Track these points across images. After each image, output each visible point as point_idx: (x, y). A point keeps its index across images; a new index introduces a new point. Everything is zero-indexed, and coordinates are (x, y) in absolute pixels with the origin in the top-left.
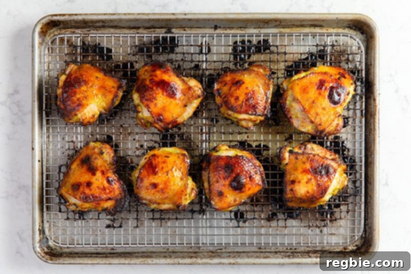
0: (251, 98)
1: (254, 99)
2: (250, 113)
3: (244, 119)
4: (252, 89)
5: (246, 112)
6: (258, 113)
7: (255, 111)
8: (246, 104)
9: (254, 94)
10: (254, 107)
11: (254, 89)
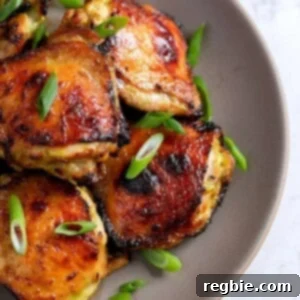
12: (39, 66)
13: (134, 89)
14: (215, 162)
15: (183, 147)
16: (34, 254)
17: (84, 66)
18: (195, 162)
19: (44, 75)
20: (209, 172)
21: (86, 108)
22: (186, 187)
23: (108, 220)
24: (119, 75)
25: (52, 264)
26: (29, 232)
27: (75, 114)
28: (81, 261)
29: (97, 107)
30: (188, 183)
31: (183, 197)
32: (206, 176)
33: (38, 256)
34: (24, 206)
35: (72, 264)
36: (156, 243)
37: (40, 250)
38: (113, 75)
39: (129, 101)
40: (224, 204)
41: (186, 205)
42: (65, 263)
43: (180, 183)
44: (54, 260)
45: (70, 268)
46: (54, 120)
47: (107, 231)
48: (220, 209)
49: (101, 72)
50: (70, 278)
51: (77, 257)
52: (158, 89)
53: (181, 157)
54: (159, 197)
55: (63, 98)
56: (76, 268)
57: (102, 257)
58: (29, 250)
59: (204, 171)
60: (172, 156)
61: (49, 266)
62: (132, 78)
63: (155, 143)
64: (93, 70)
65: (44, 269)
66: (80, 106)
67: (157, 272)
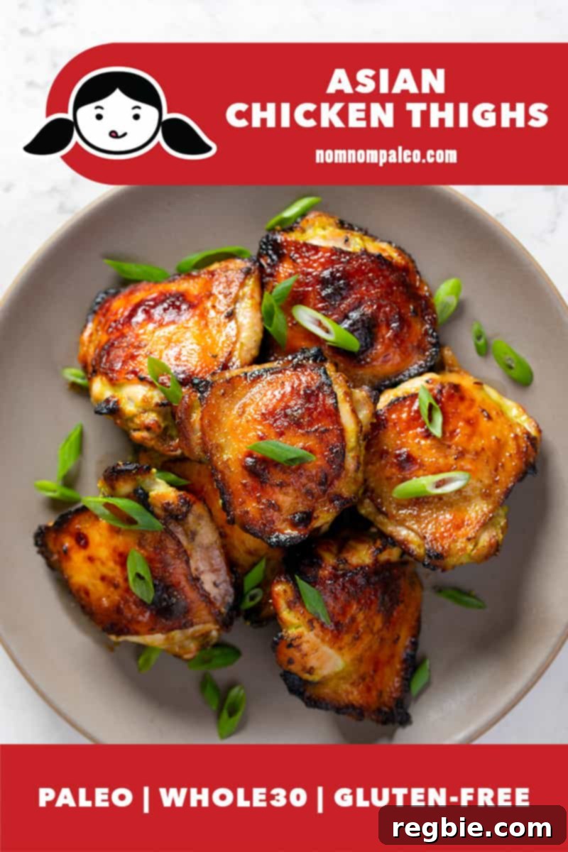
0: (286, 416)
1: (287, 407)
2: (330, 401)
3: (354, 411)
4: (260, 423)
5: (334, 414)
6: (323, 378)
7: (320, 388)
8: (311, 424)
9: (272, 413)
10: (310, 396)
11: (258, 417)
12: (235, 469)
13: (238, 346)
14: (324, 238)
15: (310, 279)
16: (466, 464)
17: (231, 409)
18: (330, 263)
19: (249, 460)
20: (340, 245)
21: (292, 403)
22: (363, 273)
23: (406, 373)
24: (225, 367)
25: (475, 439)
26: (439, 471)
27: (302, 416)
28: (467, 403)
29: (288, 389)
30: (359, 271)
31: (378, 277)
32: (345, 248)
33: (468, 456)
34: (404, 480)
35: (471, 414)
36: (430, 310)
37: (461, 454)
38: (227, 375)
39: (254, 352)
40: (364, 226)
41: (387, 273)
42: (471, 423)
43: (360, 282)
44: (470, 437)
45: (477, 417)
46: (311, 442)
47: (420, 374)
48: (370, 232)
49: (234, 389)
50: (489, 417)
51: (462, 408)
52: (231, 316)
53: (324, 282)
54: (380, 307)
55: (281, 434)
56: (475, 410)
57: (453, 378)
58: (462, 469)
59: (342, 252)
60: (324, 293)
61: (478, 443)
62: (227, 350)
63: (306, 316)
64: (234, 399)
65: (483, 449)
66: (289, 411)
67: (460, 310)
